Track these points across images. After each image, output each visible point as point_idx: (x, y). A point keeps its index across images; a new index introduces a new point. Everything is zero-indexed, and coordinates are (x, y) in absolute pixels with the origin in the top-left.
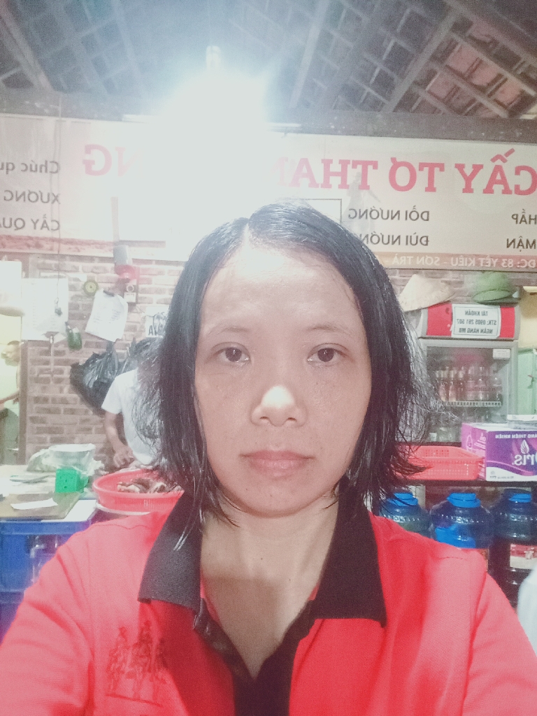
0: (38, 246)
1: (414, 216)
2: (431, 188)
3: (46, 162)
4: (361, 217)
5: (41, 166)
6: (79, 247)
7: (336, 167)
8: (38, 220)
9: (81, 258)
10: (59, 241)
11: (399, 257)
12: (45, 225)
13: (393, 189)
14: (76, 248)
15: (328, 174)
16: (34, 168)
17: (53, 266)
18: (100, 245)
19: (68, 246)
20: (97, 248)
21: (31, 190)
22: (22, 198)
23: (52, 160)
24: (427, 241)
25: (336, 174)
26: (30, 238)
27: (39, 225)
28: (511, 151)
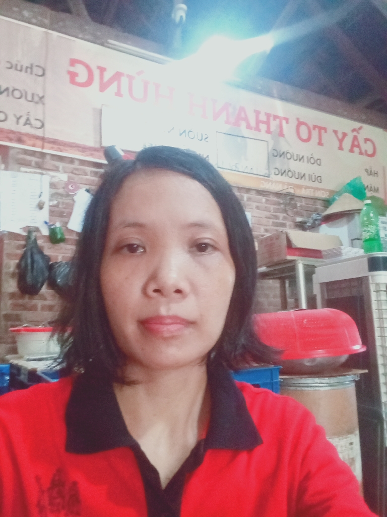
0: (20, 141)
1: (312, 161)
2: (320, 144)
3: (32, 65)
4: (280, 156)
5: (27, 68)
6: (62, 147)
7: (263, 117)
8: (21, 116)
9: (61, 159)
10: (43, 139)
11: (305, 188)
12: (27, 122)
13: (298, 139)
14: (59, 148)
15: (258, 122)
16: (19, 68)
17: (33, 163)
18: (83, 149)
19: (51, 145)
20: (79, 151)
21: (17, 88)
22: (5, 93)
23: (38, 64)
24: (321, 180)
25: (263, 122)
26: (12, 132)
27: (22, 121)
28: (361, 128)
